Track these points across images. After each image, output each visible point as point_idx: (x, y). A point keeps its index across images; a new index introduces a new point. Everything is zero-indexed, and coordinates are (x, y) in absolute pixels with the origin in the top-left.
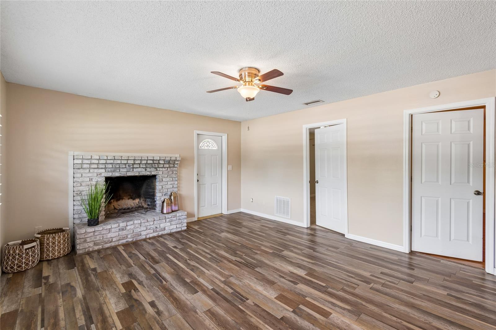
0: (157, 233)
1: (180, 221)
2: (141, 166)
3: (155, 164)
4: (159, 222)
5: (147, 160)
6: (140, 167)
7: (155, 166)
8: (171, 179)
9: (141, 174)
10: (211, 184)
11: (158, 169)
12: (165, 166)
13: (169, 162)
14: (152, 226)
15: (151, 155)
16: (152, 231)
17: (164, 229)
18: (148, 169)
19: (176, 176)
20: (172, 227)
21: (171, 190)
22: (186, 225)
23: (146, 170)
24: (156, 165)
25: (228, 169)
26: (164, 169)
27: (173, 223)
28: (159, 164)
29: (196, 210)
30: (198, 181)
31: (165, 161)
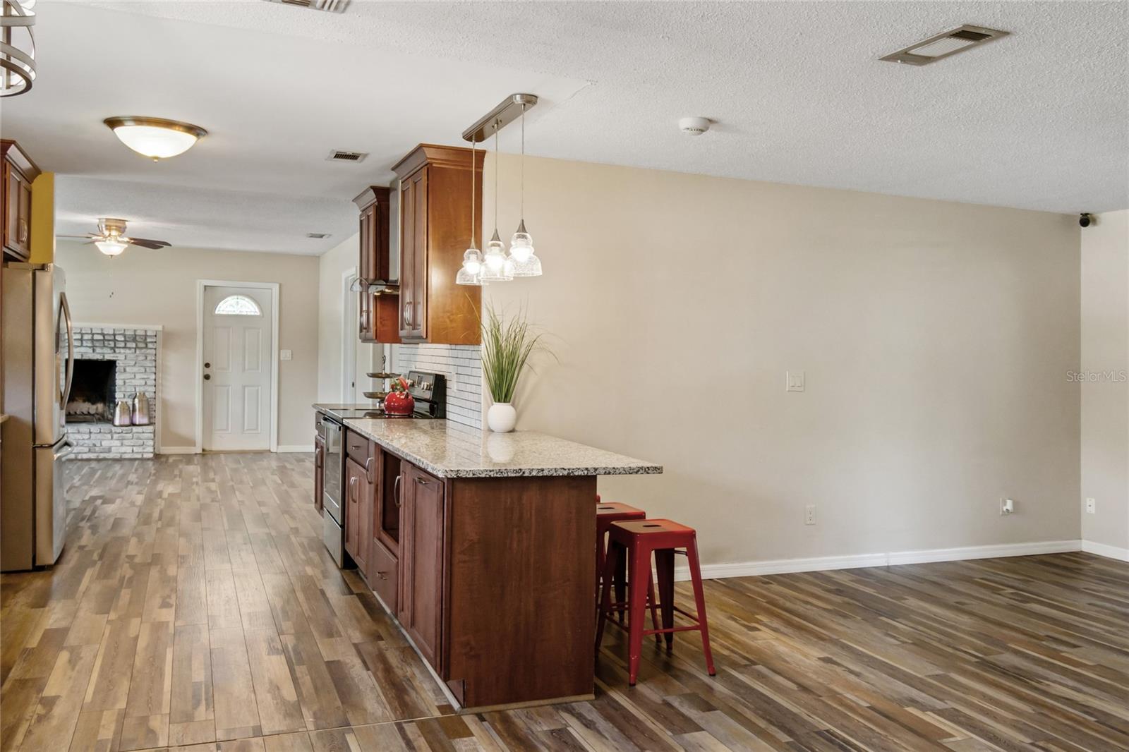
0: (96, 455)
1: (141, 442)
2: (85, 344)
3: (108, 340)
4: (99, 436)
5: (93, 334)
6: (82, 346)
7: (109, 344)
8: (143, 370)
9: (86, 357)
10: (244, 387)
11: (117, 350)
12: (129, 345)
13: (134, 339)
14: (86, 442)
15: (97, 326)
16: (87, 450)
17: (109, 450)
18: (98, 350)
19: (151, 365)
20: (123, 449)
21: (142, 389)
22: (152, 451)
23: (94, 351)
24: (111, 342)
25: (282, 359)
26: (128, 351)
27: (126, 442)
28: (115, 340)
29: (198, 434)
30: (207, 377)
31: (125, 336)
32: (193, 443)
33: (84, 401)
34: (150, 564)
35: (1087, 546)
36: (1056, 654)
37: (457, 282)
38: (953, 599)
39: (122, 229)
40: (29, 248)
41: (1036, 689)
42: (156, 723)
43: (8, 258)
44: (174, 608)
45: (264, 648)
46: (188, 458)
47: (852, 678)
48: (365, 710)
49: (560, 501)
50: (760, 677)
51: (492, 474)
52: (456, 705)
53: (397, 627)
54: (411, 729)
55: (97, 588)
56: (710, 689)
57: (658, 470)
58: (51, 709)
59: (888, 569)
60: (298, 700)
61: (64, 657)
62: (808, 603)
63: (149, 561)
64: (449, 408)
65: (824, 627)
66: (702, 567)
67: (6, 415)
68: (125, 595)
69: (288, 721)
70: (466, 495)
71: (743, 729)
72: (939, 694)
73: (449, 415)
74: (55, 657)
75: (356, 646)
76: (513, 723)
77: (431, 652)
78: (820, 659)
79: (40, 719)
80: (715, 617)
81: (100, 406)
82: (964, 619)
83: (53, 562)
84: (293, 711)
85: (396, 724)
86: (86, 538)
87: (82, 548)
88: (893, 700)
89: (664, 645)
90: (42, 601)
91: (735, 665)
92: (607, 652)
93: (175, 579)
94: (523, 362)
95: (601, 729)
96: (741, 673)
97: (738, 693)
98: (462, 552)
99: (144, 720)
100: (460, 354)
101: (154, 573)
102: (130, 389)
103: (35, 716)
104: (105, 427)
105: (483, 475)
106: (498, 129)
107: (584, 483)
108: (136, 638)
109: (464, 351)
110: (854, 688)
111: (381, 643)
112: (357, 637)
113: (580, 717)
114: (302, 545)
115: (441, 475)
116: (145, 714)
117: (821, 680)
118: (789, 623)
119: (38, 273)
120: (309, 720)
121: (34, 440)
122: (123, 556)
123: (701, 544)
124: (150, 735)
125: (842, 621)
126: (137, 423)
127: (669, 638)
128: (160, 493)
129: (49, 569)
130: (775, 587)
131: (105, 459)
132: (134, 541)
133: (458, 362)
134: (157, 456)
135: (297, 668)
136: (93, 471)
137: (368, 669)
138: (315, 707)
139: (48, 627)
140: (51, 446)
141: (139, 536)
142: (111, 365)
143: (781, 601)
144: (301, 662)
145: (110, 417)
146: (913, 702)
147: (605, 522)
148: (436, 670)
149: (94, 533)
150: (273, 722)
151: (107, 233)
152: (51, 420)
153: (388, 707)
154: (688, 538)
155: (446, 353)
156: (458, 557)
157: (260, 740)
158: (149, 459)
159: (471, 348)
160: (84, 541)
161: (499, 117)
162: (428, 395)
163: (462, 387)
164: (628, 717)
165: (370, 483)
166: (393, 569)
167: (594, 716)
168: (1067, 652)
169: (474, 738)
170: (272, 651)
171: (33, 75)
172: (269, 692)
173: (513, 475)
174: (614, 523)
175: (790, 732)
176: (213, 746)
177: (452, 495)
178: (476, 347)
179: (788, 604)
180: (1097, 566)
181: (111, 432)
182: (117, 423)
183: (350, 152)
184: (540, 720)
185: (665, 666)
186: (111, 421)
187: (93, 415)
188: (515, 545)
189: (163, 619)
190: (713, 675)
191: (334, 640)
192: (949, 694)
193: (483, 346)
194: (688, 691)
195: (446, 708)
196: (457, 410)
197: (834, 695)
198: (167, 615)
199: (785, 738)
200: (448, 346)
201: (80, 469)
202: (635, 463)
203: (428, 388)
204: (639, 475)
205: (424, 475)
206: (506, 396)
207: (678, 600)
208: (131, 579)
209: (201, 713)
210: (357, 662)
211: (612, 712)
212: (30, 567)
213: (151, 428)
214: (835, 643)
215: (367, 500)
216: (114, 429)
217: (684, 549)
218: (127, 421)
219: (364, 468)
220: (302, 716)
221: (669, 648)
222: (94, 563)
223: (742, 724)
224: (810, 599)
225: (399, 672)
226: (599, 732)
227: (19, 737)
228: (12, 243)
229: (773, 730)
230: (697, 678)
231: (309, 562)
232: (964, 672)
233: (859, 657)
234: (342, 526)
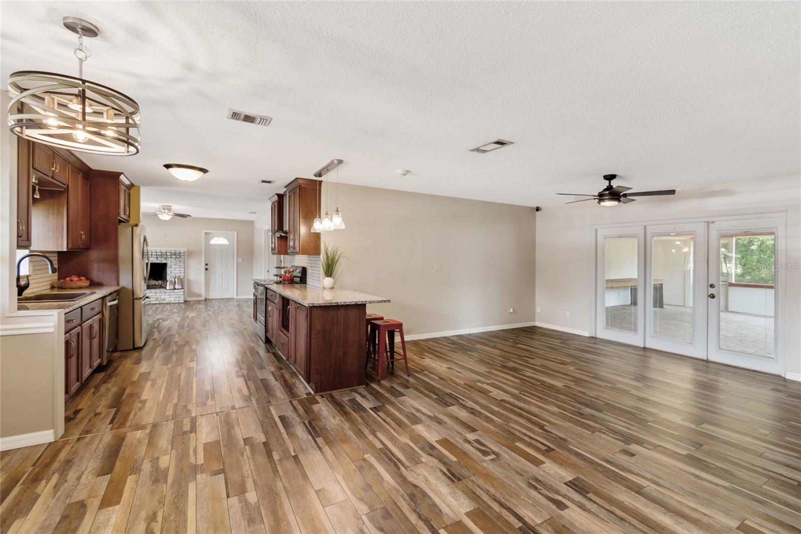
0: (159, 302)
1: (178, 296)
2: (153, 256)
3: (164, 255)
4: (160, 294)
5: (157, 252)
8: (179, 267)
10: (222, 273)
11: (167, 259)
12: (172, 257)
13: (175, 254)
14: (155, 296)
15: (159, 249)
16: (154, 300)
17: (165, 300)
19: (182, 265)
20: (171, 299)
21: (179, 274)
22: (183, 299)
23: (157, 259)
25: (238, 261)
26: (172, 259)
27: (171, 296)
28: (166, 255)
29: (203, 291)
30: (206, 269)
31: (171, 253)
32: (200, 296)
33: (153, 280)
34: (185, 345)
35: (538, 324)
36: (527, 362)
37: (312, 231)
38: (492, 344)
39: (169, 209)
40: (129, 216)
41: (520, 374)
42: (190, 407)
43: (120, 221)
44: (196, 361)
45: (234, 375)
46: (199, 302)
47: (458, 374)
48: (276, 396)
49: (353, 314)
50: (426, 375)
51: (327, 305)
52: (313, 392)
53: (288, 364)
54: (295, 403)
55: (162, 355)
56: (408, 381)
57: (389, 301)
58: (145, 404)
59: (470, 335)
60: (250, 395)
61: (149, 383)
62: (442, 348)
63: (184, 343)
64: (308, 280)
65: (448, 356)
66: (405, 337)
67: (120, 287)
68: (174, 357)
69: (246, 403)
70: (316, 312)
71: (419, 394)
72: (488, 378)
73: (307, 282)
74: (145, 384)
75: (272, 372)
76: (335, 398)
77: (302, 373)
78: (447, 368)
79: (140, 409)
80: (409, 355)
81: (160, 282)
82: (496, 351)
83: (142, 346)
84: (248, 399)
85: (290, 401)
86: (156, 335)
87: (154, 339)
88: (472, 381)
89: (391, 366)
90: (138, 361)
91: (417, 372)
92: (370, 369)
93: (196, 350)
94: (337, 261)
95: (368, 398)
96: (419, 374)
97: (417, 381)
98: (315, 335)
99: (185, 406)
100: (312, 259)
101: (187, 348)
102: (173, 275)
103: (138, 408)
104: (163, 290)
105: (323, 305)
106: (328, 172)
107: (361, 307)
108: (180, 374)
109: (314, 258)
110: (459, 377)
111: (282, 371)
112: (273, 369)
113: (360, 394)
114: (248, 334)
115: (306, 305)
116: (185, 404)
117: (447, 375)
118: (436, 356)
119: (134, 227)
120: (254, 402)
121: (133, 297)
122: (173, 342)
123: (404, 328)
124: (188, 412)
125: (454, 354)
126: (177, 288)
127: (392, 363)
128: (187, 317)
129: (141, 348)
130: (430, 343)
131: (162, 303)
132: (177, 335)
133: (311, 262)
134: (185, 302)
135: (249, 382)
136: (158, 309)
137: (277, 381)
138: (257, 397)
139: (141, 372)
140: (141, 298)
141: (180, 334)
142: (165, 265)
143: (433, 348)
144: (250, 380)
145: (164, 286)
146: (479, 381)
147: (369, 321)
148: (304, 379)
149: (159, 333)
150: (239, 404)
151: (163, 211)
152: (140, 288)
153: (285, 394)
154: (400, 326)
155: (306, 258)
156: (313, 336)
157: (234, 411)
158: (181, 303)
159: (316, 256)
160: (155, 337)
161: (328, 168)
162: (299, 275)
163: (313, 271)
164: (378, 392)
165: (277, 309)
166: (287, 342)
167: (365, 393)
168: (531, 361)
169: (320, 404)
170: (238, 376)
171: (139, 147)
172: (237, 392)
173: (334, 304)
174: (372, 321)
175: (436, 394)
176: (215, 415)
177: (311, 313)
178: (318, 256)
179: (435, 349)
180: (541, 330)
181: (165, 292)
182: (168, 288)
183: (268, 180)
184: (345, 396)
185: (391, 373)
186: (165, 288)
187: (157, 286)
188: (335, 331)
189: (192, 366)
190: (409, 376)
191: (263, 371)
192: (491, 377)
193: (321, 256)
194: (399, 382)
195: (309, 394)
196: (311, 280)
197: (452, 380)
198: (193, 365)
199: (434, 396)
200: (307, 256)
201: (152, 307)
202: (380, 299)
203: (300, 272)
204: (382, 303)
205: (299, 306)
206: (330, 275)
207: (396, 349)
208: (176, 351)
209: (210, 402)
210: (273, 379)
211: (372, 391)
212: (132, 348)
213: (183, 290)
214: (452, 362)
215: (276, 316)
216: (166, 291)
217: (398, 330)
218: (172, 288)
219: (274, 303)
220: (251, 401)
221: (393, 367)
222: (160, 346)
223: (420, 393)
224: (444, 347)
225: (289, 381)
226: (367, 399)
227: (131, 416)
228: (122, 215)
229: (430, 394)
230: (403, 377)
231: (252, 341)
232: (496, 370)
233: (461, 366)
234: (265, 326)
